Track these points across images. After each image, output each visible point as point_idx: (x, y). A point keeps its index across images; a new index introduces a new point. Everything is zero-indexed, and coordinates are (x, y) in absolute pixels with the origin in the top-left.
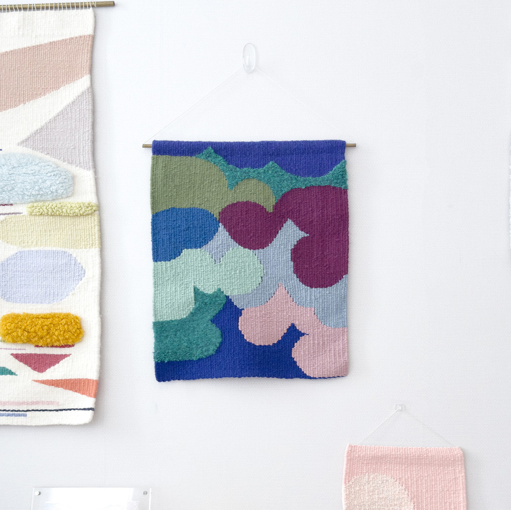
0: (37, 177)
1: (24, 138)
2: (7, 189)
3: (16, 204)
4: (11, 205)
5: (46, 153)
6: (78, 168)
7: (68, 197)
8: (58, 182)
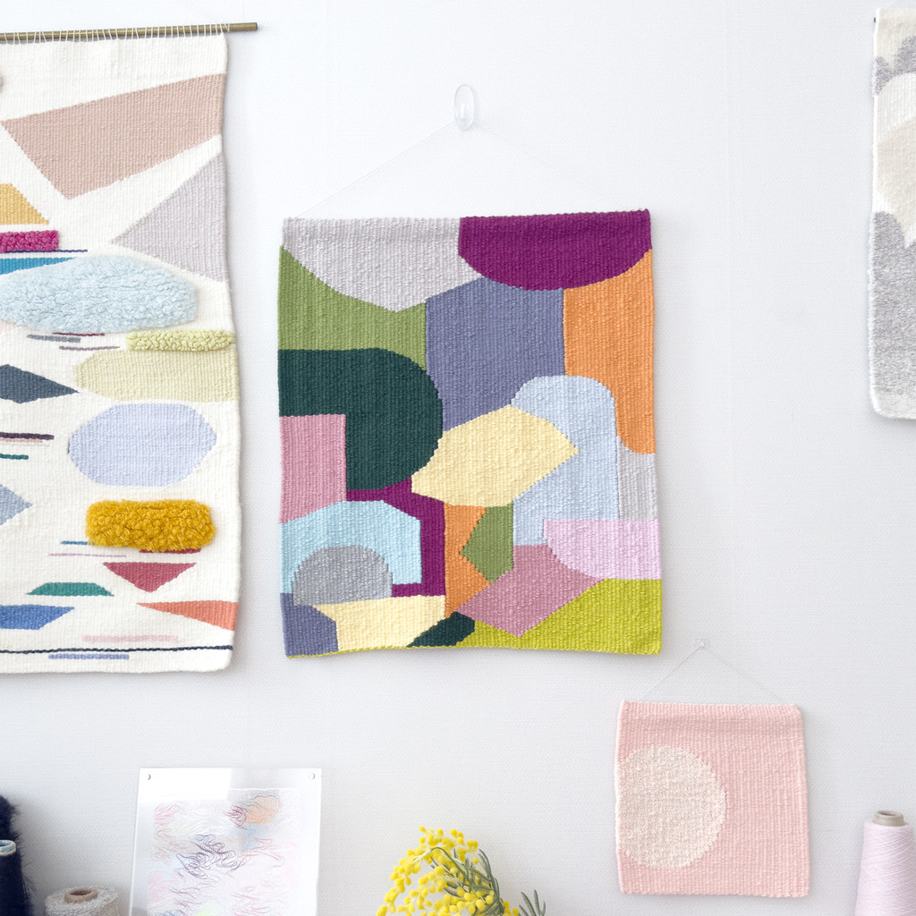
0: (142, 291)
1: (121, 233)
2: (97, 310)
3: (110, 333)
4: (103, 334)
5: (154, 255)
6: (204, 277)
7: (189, 322)
8: (174, 300)
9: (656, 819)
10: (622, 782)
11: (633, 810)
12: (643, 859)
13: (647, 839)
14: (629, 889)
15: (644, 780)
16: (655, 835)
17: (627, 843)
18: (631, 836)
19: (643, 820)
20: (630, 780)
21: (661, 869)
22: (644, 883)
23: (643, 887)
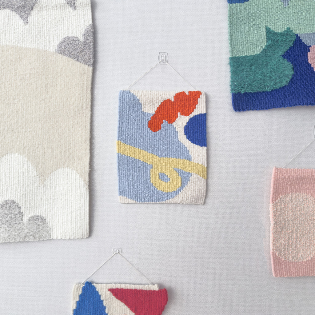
9: (292, 234)
10: (274, 214)
11: (280, 229)
12: (285, 257)
13: (287, 246)
14: (278, 275)
15: (286, 212)
16: (292, 243)
17: (277, 249)
18: (279, 244)
19: (285, 235)
20: (279, 213)
21: (295, 263)
22: (286, 271)
23: (285, 273)
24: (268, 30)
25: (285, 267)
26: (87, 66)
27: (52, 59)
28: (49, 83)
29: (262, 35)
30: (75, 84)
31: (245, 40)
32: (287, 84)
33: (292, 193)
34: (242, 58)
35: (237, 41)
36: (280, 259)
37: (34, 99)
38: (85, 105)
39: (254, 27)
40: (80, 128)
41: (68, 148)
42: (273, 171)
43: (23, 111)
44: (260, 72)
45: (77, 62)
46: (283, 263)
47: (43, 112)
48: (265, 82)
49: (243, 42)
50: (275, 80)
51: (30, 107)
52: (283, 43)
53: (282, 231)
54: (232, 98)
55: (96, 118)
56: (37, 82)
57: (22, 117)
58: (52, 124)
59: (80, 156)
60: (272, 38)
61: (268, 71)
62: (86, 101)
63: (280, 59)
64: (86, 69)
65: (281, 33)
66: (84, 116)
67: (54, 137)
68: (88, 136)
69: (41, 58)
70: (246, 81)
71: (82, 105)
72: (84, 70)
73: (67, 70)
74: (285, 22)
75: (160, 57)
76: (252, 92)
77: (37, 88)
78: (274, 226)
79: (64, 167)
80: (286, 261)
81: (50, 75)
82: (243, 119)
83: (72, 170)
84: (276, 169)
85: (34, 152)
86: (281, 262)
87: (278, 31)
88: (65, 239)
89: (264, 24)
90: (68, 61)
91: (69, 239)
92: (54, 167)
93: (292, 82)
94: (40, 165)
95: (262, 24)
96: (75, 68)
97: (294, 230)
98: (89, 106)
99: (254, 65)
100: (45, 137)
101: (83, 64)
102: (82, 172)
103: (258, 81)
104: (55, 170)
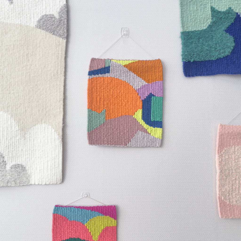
9: (235, 181)
10: (220, 164)
11: (225, 177)
12: (230, 201)
13: (231, 191)
14: (223, 216)
15: (230, 162)
16: (235, 189)
17: (222, 193)
18: (224, 190)
19: (229, 182)
20: (224, 163)
21: (238, 206)
22: (231, 213)
23: (230, 215)
24: (213, 10)
25: (229, 210)
26: (62, 39)
27: (33, 33)
28: (30, 53)
29: (208, 13)
30: (52, 54)
31: (194, 18)
32: (229, 54)
33: (235, 146)
34: (191, 32)
35: (187, 18)
36: (225, 203)
37: (17, 66)
38: (59, 71)
39: (201, 7)
40: (55, 90)
41: (45, 107)
42: (219, 127)
43: (7, 75)
44: (207, 44)
45: (53, 35)
46: (228, 206)
47: (24, 76)
48: (211, 52)
49: (192, 19)
50: (219, 51)
51: (13, 73)
52: (225, 20)
53: (226, 178)
54: (183, 66)
55: (68, 82)
56: (20, 52)
57: (7, 81)
58: (31, 86)
59: (55, 114)
60: (216, 16)
61: (213, 43)
62: (61, 68)
63: (224, 33)
64: (61, 41)
65: (223, 12)
66: (58, 80)
67: (34, 98)
68: (62, 97)
69: (23, 32)
70: (195, 52)
71: (57, 71)
72: (59, 42)
73: (45, 42)
74: (227, 3)
75: (123, 31)
76: (200, 60)
77: (19, 57)
78: (220, 174)
79: (41, 123)
80: (230, 204)
81: (31, 46)
82: (192, 84)
83: (48, 125)
84: (221, 125)
85: (16, 110)
86: (226, 205)
87: (221, 10)
88: (41, 184)
89: (210, 5)
90: (46, 34)
91: (45, 184)
92: (33, 123)
93: (233, 52)
94: (22, 121)
95: (207, 4)
96: (52, 40)
97: (237, 178)
98: (63, 72)
99: (201, 38)
100: (26, 97)
101: (58, 37)
102: (57, 128)
103: (205, 51)
104: (34, 126)
